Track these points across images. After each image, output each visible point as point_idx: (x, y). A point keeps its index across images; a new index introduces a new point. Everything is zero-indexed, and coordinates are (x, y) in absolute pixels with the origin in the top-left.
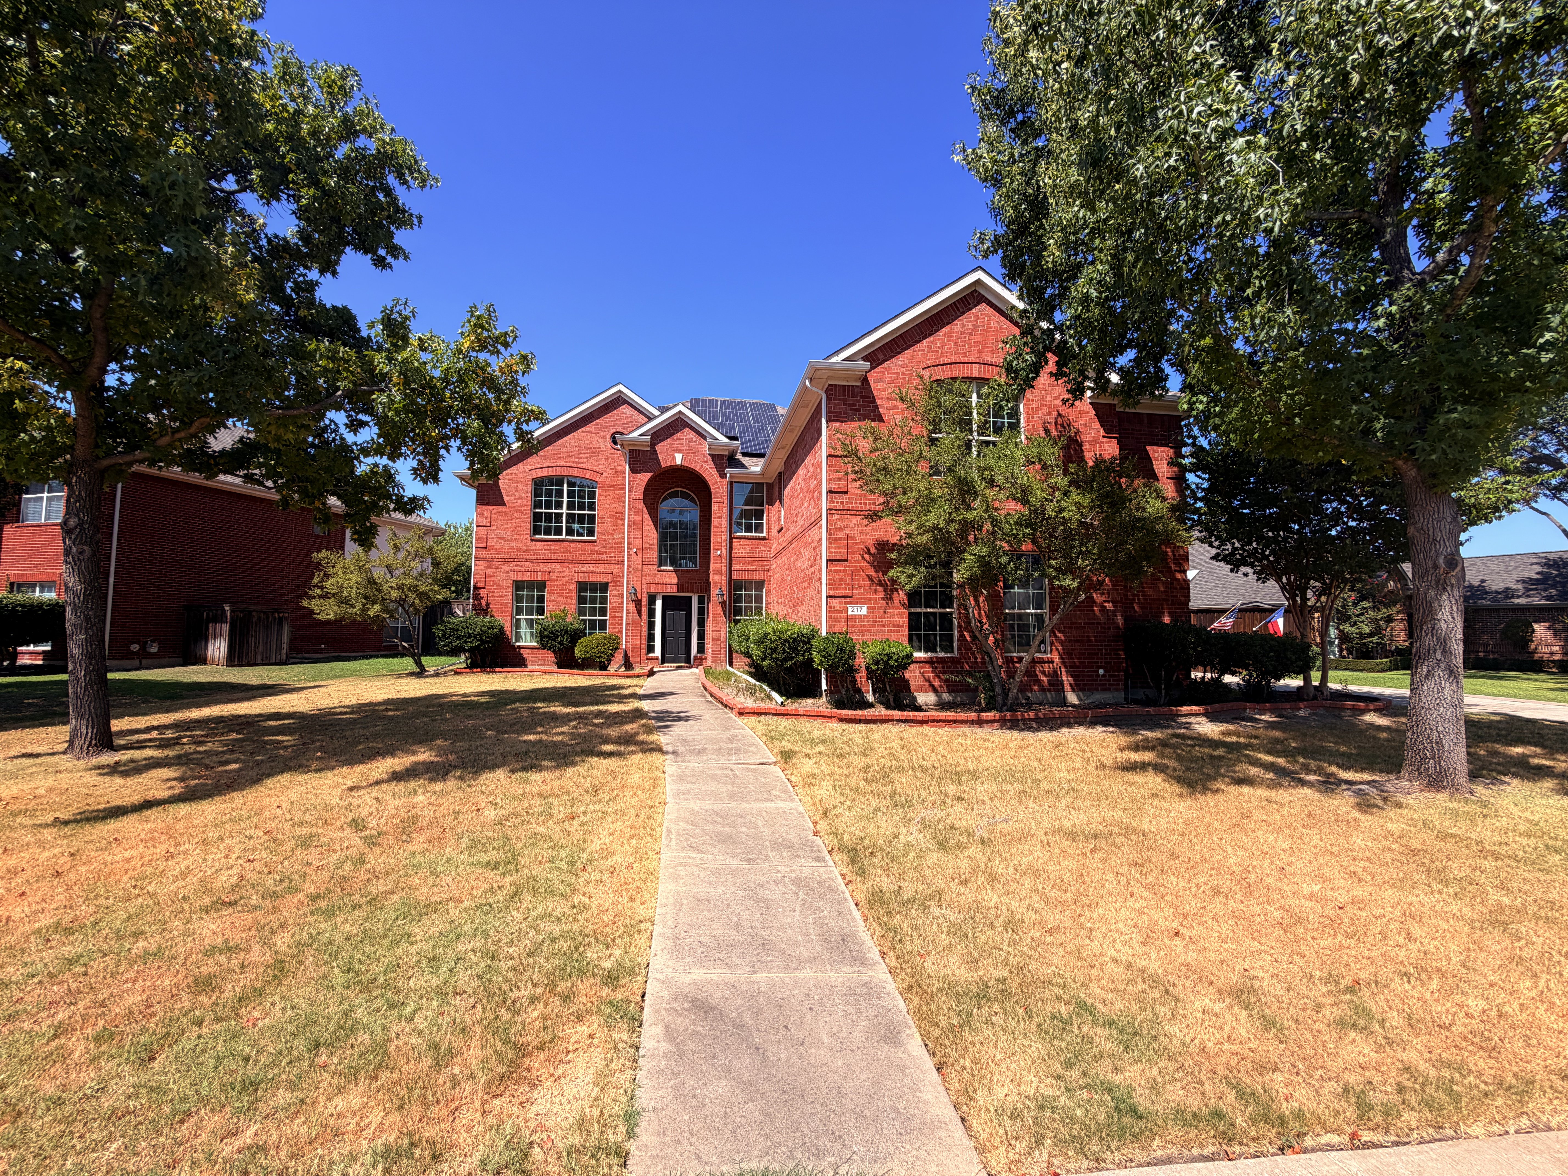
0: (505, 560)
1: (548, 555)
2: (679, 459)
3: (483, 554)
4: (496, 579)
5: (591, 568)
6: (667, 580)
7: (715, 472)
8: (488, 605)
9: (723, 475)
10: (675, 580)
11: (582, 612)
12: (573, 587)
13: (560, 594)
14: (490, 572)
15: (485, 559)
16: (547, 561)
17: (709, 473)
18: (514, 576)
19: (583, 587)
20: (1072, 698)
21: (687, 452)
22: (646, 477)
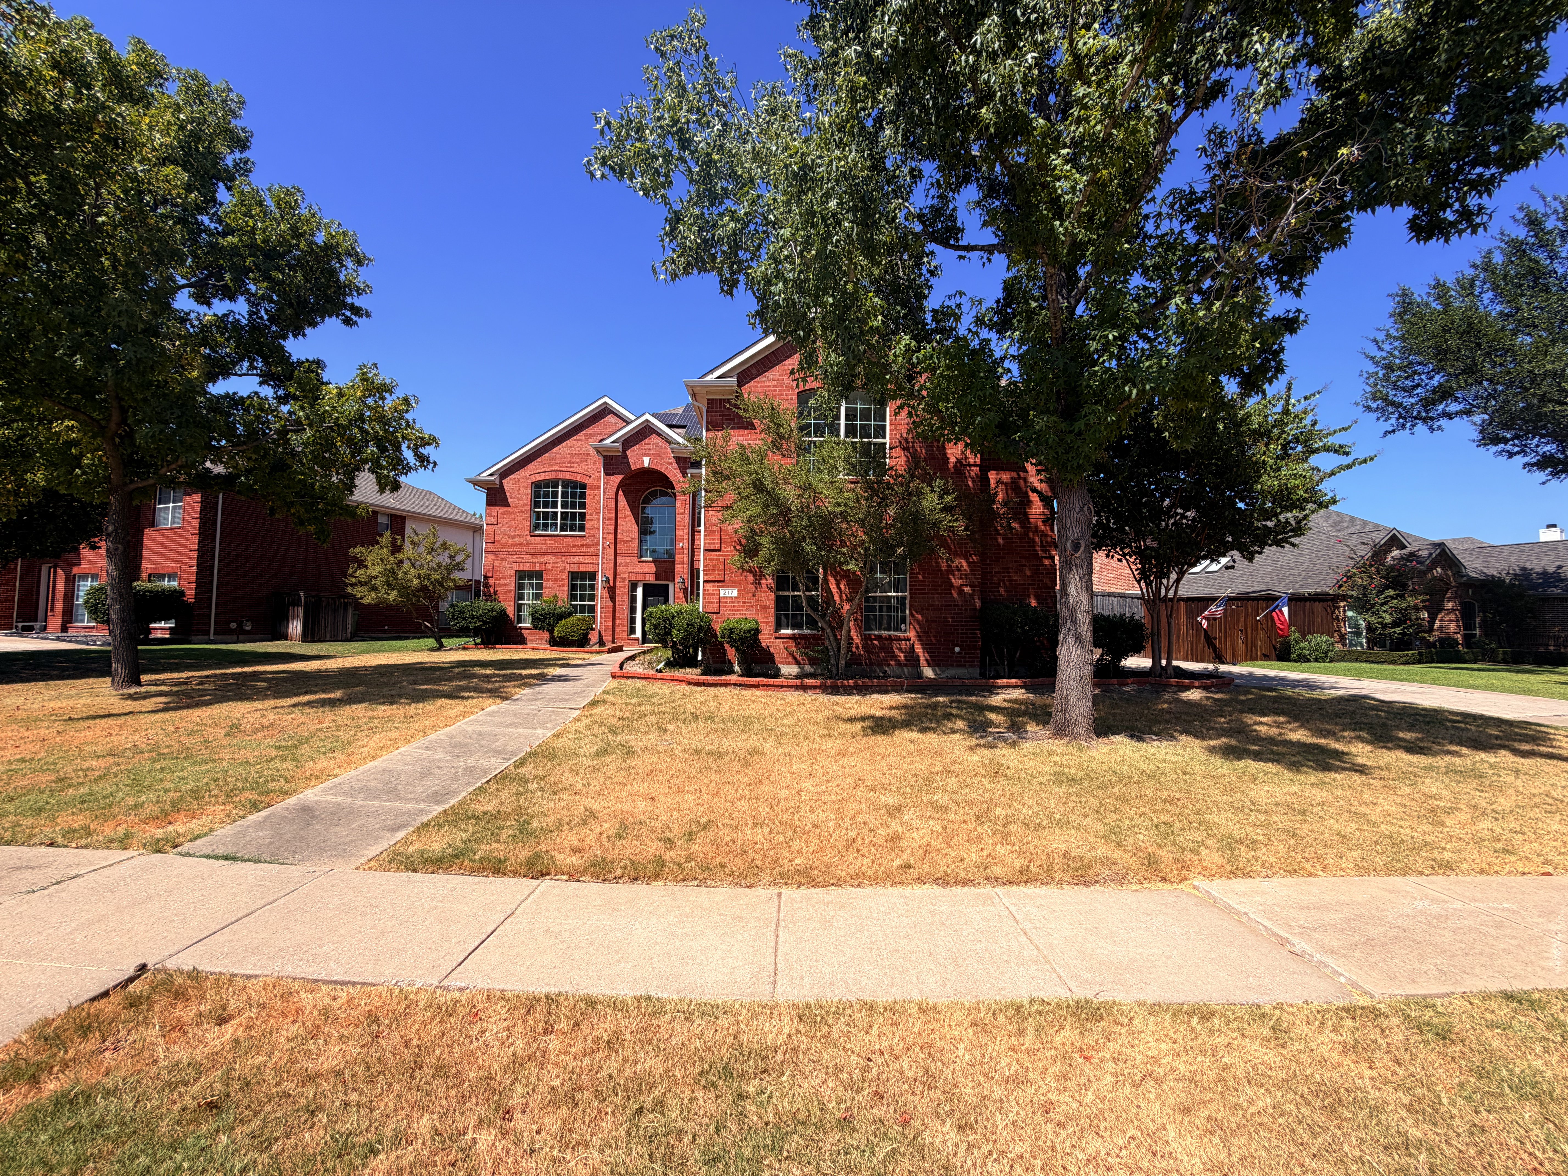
0: (509, 553)
1: (544, 549)
2: (646, 461)
3: (491, 548)
4: (502, 569)
5: (581, 559)
6: (646, 570)
7: (678, 473)
8: (495, 593)
9: (684, 474)
10: (653, 570)
11: (573, 597)
12: (565, 576)
13: (555, 581)
14: (497, 563)
15: (492, 552)
16: (544, 554)
17: (673, 473)
18: (516, 567)
19: (574, 576)
21: (654, 456)
22: (617, 479)
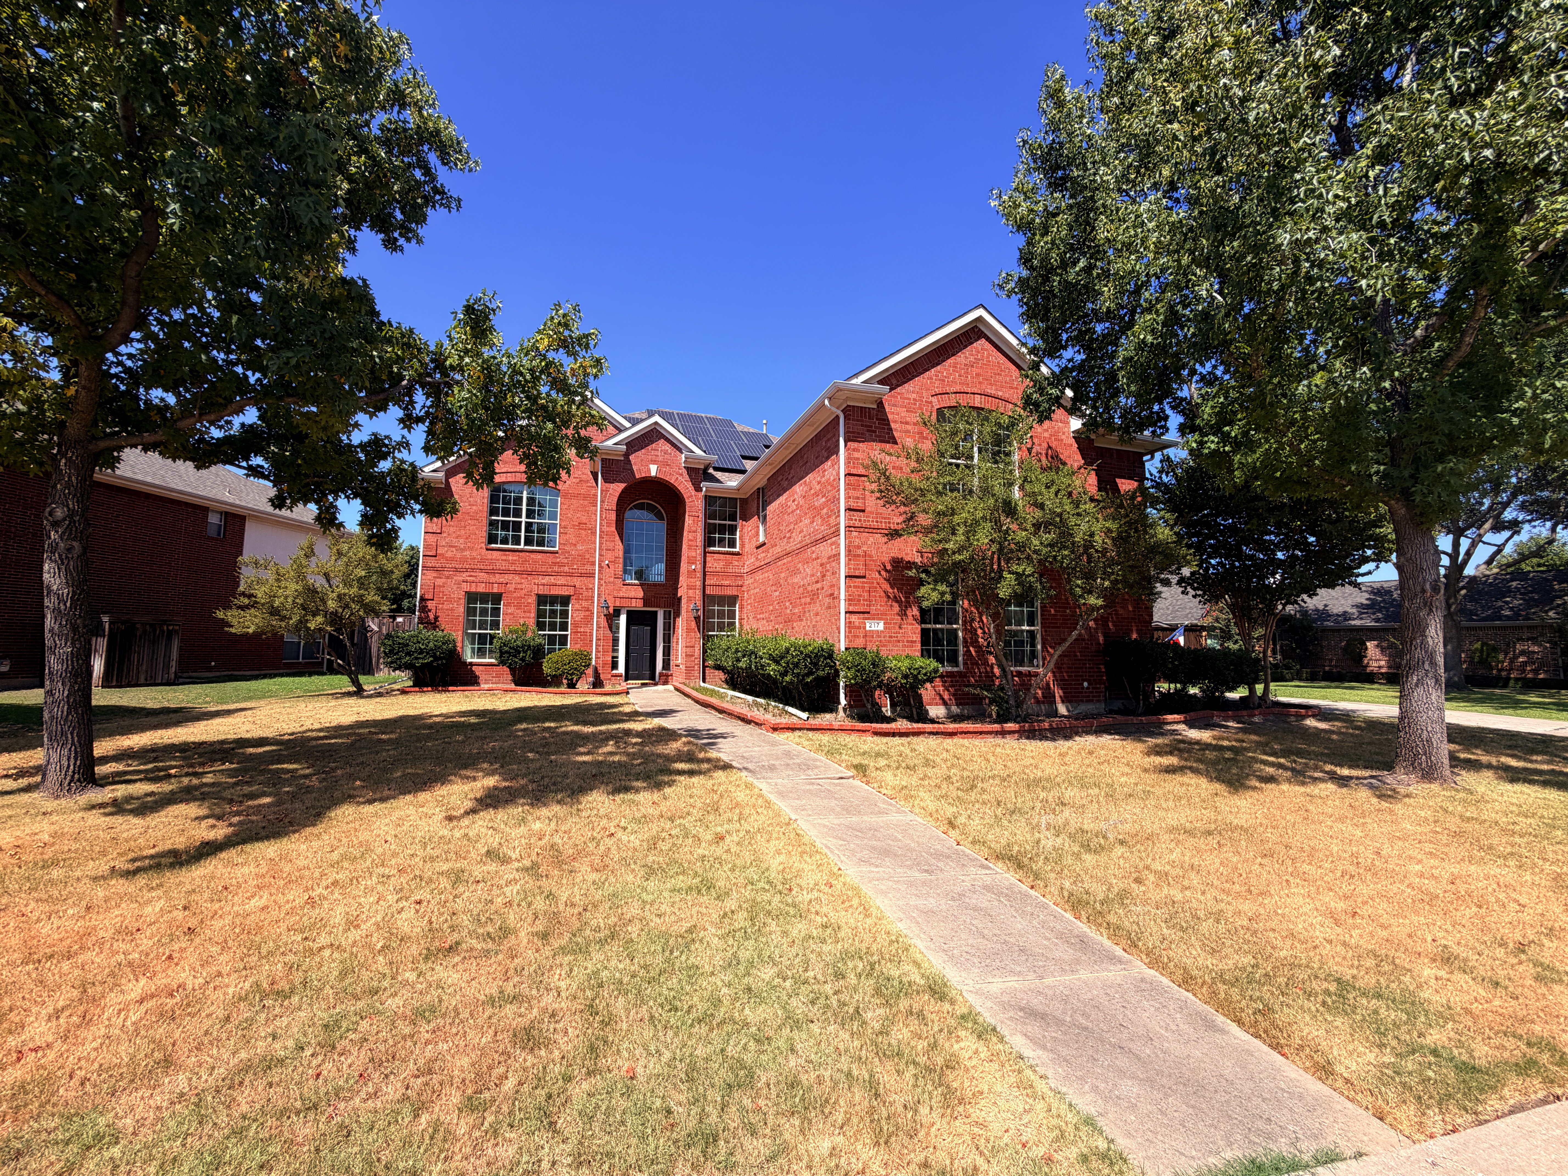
0: (456, 570)
1: (504, 566)
2: (653, 470)
3: (431, 562)
4: (446, 590)
5: (552, 580)
6: (632, 594)
7: (690, 485)
8: (436, 618)
9: (698, 489)
10: (641, 594)
11: (541, 626)
12: (532, 600)
13: (518, 607)
14: (439, 582)
15: (434, 569)
16: (503, 572)
17: (684, 485)
18: (466, 587)
19: (542, 600)
20: (1062, 709)
21: (662, 464)
22: (619, 487)
